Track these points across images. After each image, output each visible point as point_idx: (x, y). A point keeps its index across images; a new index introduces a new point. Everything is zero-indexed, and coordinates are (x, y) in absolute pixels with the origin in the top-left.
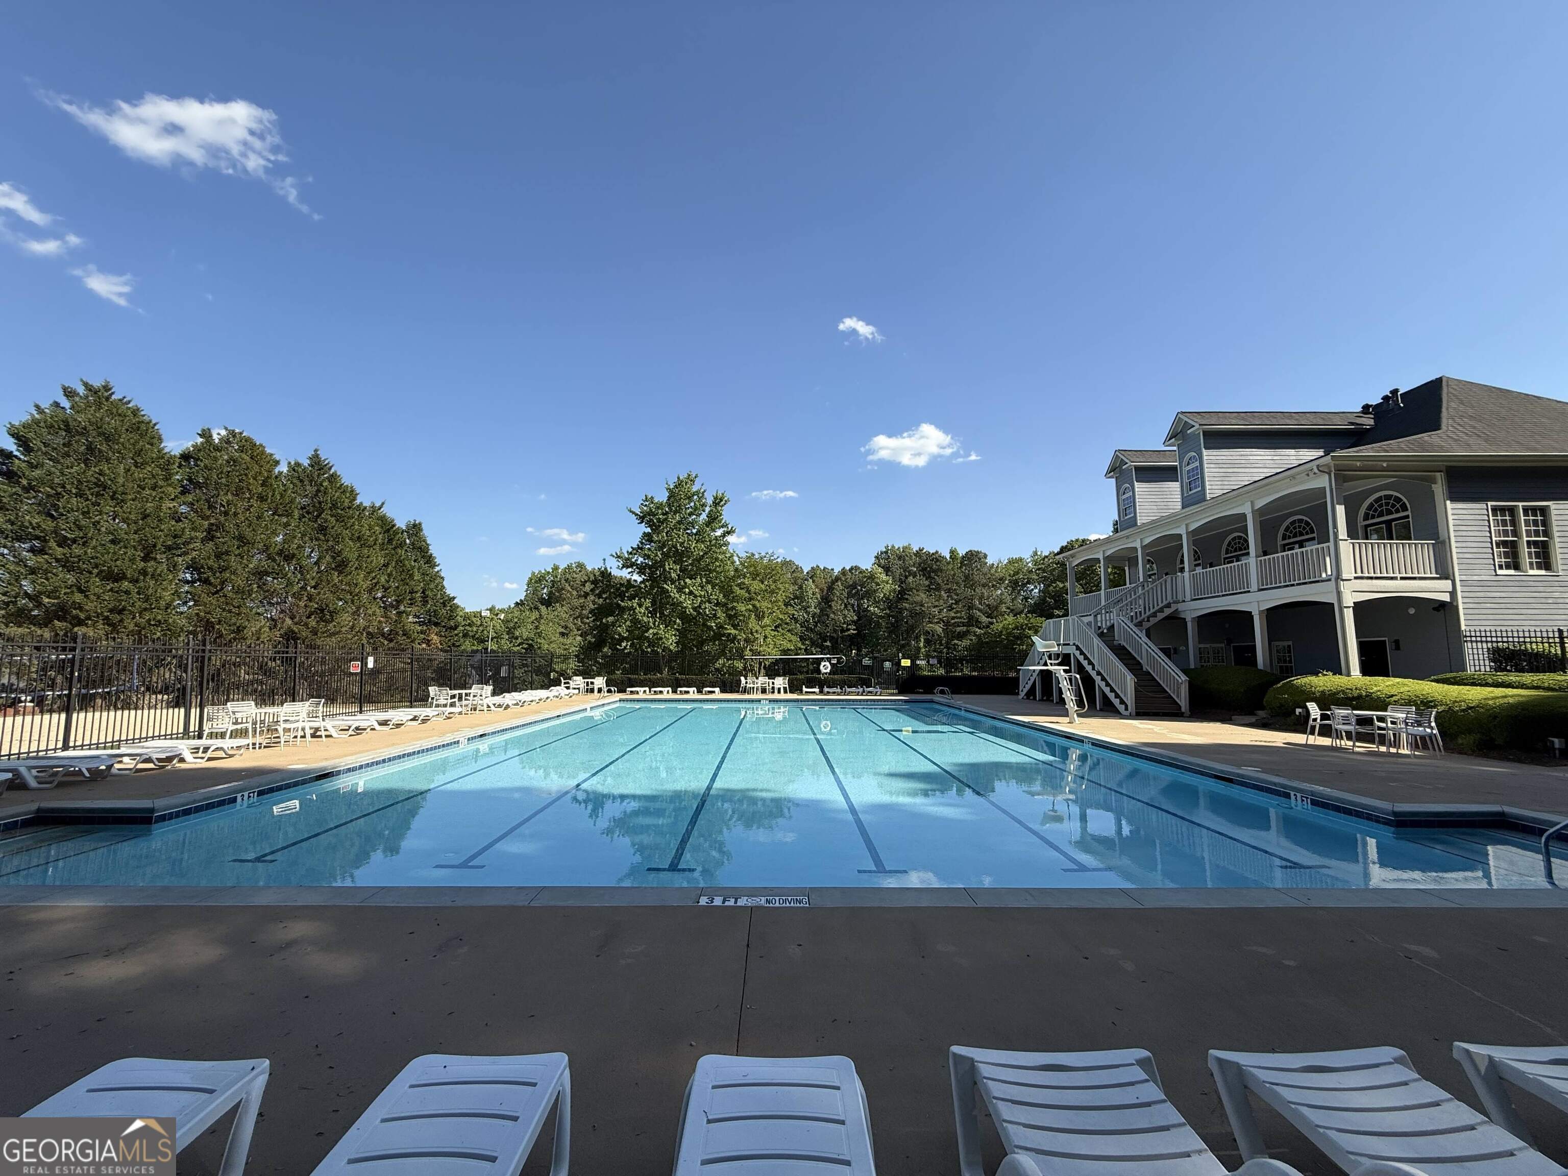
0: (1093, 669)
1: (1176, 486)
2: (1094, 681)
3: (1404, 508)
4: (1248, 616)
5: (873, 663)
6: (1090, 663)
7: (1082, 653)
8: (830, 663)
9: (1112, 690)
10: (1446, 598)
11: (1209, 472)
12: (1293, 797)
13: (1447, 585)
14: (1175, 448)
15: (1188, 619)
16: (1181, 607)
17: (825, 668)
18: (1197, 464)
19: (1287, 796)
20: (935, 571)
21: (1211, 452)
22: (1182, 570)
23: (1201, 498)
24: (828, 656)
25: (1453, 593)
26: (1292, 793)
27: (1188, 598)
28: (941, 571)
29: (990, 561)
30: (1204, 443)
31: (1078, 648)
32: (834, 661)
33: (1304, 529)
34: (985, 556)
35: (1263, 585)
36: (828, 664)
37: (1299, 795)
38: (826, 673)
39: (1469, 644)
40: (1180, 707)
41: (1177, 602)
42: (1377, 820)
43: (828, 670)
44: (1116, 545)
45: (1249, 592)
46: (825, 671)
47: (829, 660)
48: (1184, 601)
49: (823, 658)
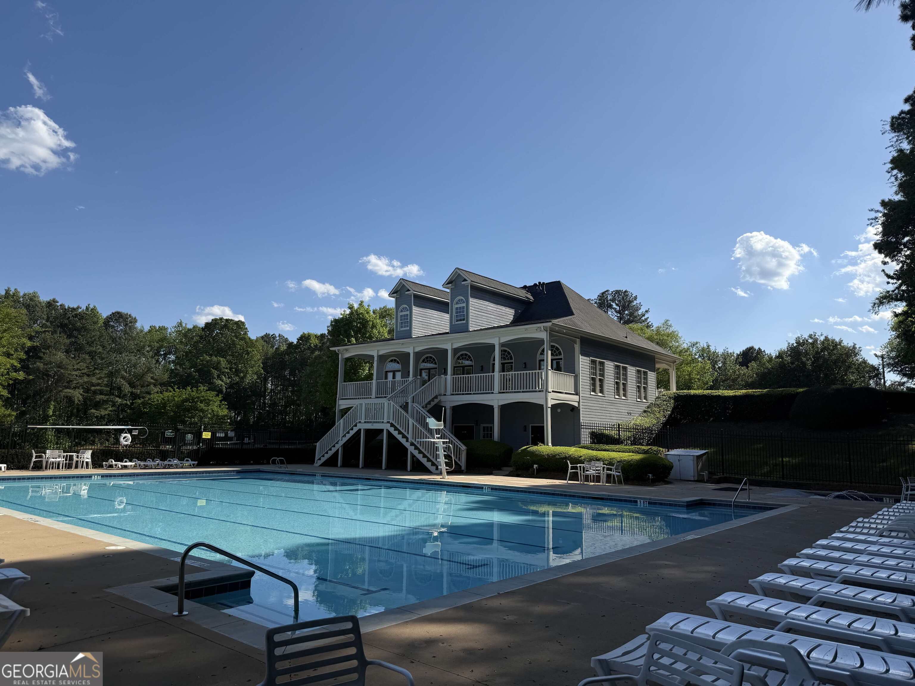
0: (407, 441)
1: (447, 316)
2: (406, 449)
3: (560, 354)
4: (491, 408)
5: (176, 434)
6: (404, 436)
7: (396, 429)
8: (131, 435)
9: (425, 456)
10: (576, 404)
11: (472, 312)
12: (639, 502)
13: (576, 398)
14: (448, 290)
15: (448, 408)
16: (443, 398)
17: (126, 439)
18: (464, 305)
19: (636, 502)
20: (78, 330)
21: (475, 300)
22: (445, 373)
23: (465, 329)
24: (130, 427)
25: (579, 402)
26: (638, 501)
27: (449, 392)
28: (86, 330)
29: (138, 325)
30: (471, 293)
31: (392, 425)
32: (135, 433)
33: (507, 356)
34: (135, 321)
35: (501, 390)
36: (129, 436)
37: (642, 501)
38: (126, 446)
39: (585, 430)
40: (461, 467)
41: (440, 395)
42: (680, 506)
43: (129, 443)
44: (390, 347)
45: (493, 393)
46: (126, 443)
47: (130, 431)
48: (445, 395)
49: (124, 429)
